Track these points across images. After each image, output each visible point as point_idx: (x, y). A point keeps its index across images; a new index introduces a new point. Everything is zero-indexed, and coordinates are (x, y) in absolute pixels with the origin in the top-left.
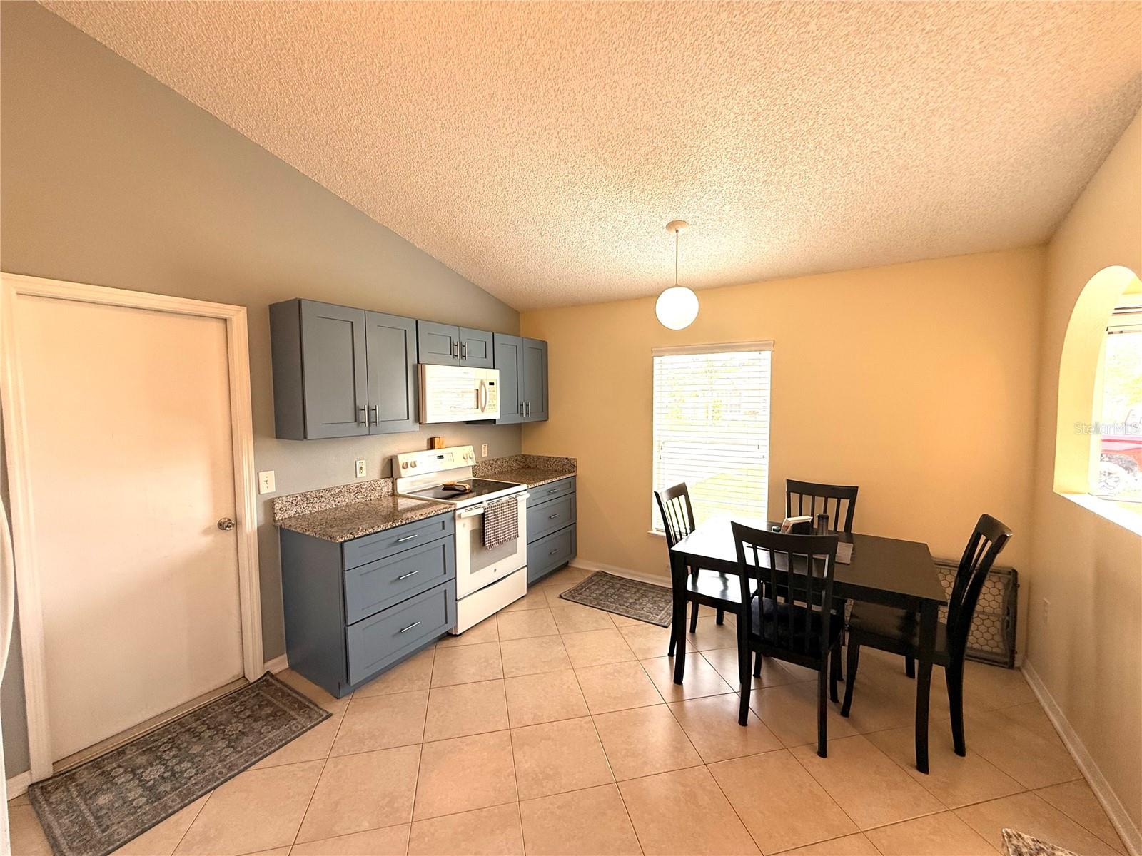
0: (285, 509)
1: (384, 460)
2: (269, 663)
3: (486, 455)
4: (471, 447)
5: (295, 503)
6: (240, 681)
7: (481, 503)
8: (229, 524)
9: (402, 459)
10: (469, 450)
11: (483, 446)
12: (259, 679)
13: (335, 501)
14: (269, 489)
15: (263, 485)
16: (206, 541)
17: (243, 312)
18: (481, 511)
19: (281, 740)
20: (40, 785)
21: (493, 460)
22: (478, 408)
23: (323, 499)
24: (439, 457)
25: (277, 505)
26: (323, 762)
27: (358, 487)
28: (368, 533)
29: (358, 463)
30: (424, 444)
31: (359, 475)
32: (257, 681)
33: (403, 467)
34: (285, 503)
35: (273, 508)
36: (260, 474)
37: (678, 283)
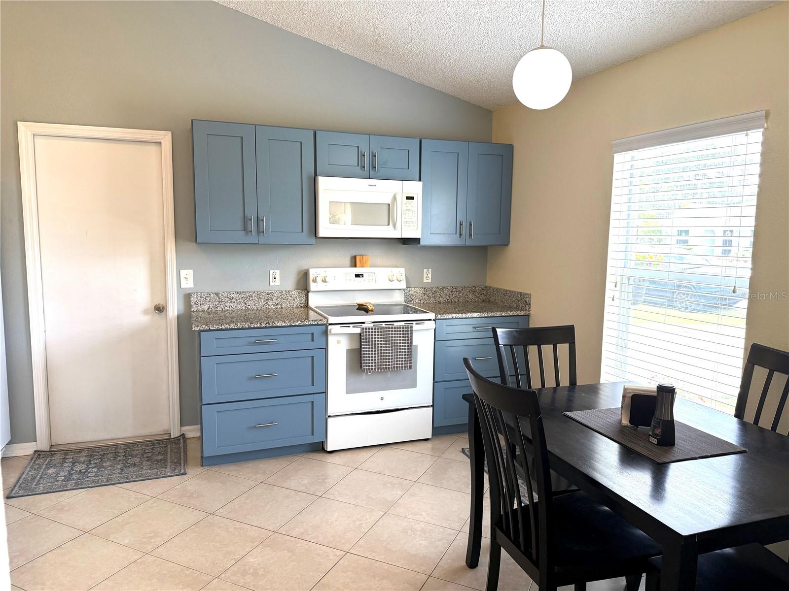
0: (199, 303)
1: (300, 272)
2: (185, 428)
3: (430, 281)
4: (403, 269)
5: (208, 299)
6: (166, 435)
7: (363, 323)
8: (160, 309)
9: (312, 273)
10: (400, 272)
11: (425, 270)
12: (176, 438)
13: (245, 304)
14: (188, 283)
15: (183, 281)
16: (145, 319)
17: (169, 135)
18: (358, 330)
19: (146, 476)
20: (39, 453)
21: (438, 288)
22: (389, 225)
23: (234, 300)
24: (357, 276)
25: (192, 299)
26: (149, 498)
27: (268, 294)
28: (223, 327)
29: (271, 272)
30: (347, 261)
31: (272, 284)
32: (174, 438)
33: (313, 281)
34: (199, 298)
35: (190, 301)
36: (181, 271)
37: (544, 44)
